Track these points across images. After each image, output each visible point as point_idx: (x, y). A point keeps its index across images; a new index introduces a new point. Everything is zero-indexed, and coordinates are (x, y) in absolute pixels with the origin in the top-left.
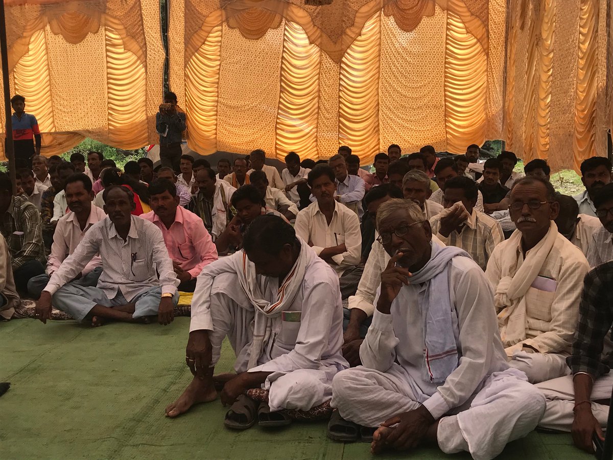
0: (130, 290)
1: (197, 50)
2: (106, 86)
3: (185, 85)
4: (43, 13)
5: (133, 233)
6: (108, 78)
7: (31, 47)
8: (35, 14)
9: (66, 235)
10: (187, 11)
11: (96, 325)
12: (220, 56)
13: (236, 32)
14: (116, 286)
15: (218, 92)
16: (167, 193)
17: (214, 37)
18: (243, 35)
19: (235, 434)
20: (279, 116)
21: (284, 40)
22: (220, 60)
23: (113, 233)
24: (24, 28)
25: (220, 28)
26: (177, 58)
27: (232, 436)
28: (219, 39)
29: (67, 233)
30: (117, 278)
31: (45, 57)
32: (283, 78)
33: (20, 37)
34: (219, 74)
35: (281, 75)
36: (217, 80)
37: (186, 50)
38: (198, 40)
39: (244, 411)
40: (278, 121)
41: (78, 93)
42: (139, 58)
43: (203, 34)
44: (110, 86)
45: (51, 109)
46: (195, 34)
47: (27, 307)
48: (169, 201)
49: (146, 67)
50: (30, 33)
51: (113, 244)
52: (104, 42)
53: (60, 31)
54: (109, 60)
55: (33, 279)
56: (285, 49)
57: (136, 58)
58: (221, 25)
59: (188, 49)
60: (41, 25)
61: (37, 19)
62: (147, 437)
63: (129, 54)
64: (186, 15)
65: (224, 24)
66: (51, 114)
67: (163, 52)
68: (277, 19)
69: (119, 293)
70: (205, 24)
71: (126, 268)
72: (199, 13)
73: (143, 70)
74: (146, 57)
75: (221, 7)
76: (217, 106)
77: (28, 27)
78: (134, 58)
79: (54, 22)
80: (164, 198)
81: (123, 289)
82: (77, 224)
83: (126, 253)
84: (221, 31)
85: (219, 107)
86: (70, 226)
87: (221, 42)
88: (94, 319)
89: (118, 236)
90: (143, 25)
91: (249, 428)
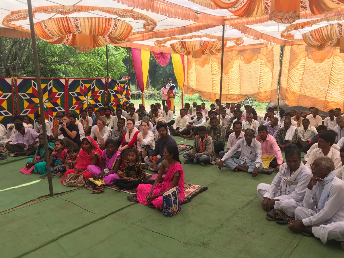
0: (249, 162)
1: (294, 67)
2: (259, 79)
3: (288, 80)
4: (238, 54)
5: (252, 145)
6: (260, 76)
7: (234, 65)
8: (235, 54)
9: (232, 140)
10: (291, 52)
11: (237, 171)
12: (304, 69)
13: (312, 60)
14: (245, 160)
15: (302, 83)
16: (264, 131)
17: (302, 62)
18: (314, 61)
19: (269, 221)
20: (327, 93)
21: (333, 63)
22: (304, 71)
23: (245, 143)
24: (232, 59)
25: (305, 59)
26: (285, 70)
27: (267, 222)
28: (304, 63)
29: (232, 139)
30: (245, 158)
31: (239, 69)
32: (331, 78)
33: (230, 62)
34: (303, 76)
35: (330, 77)
36: (302, 79)
37: (289, 67)
38: (295, 63)
39: (273, 215)
40: (327, 95)
41: (249, 81)
42: (271, 70)
43: (297, 61)
44: (261, 79)
45: (240, 86)
46: (294, 61)
47: (218, 161)
48: (265, 133)
49: (273, 73)
50: (234, 61)
51: (245, 147)
52: (259, 64)
53: (243, 60)
54: (261, 70)
55: (220, 152)
56: (333, 67)
57: (270, 70)
58: (305, 57)
59: (290, 67)
60: (238, 58)
61: (236, 56)
62: (242, 215)
63: (267, 68)
64: (290, 53)
65: (307, 57)
66: (240, 88)
67: (280, 67)
68: (330, 54)
69: (245, 162)
70: (298, 57)
71: (248, 155)
72: (296, 53)
73: (272, 74)
74: (273, 69)
75: (306, 51)
76: (301, 88)
77: (233, 59)
78: (269, 69)
79: (242, 57)
80: (264, 132)
81: (247, 161)
82: (235, 137)
83: (249, 151)
84: (305, 60)
85: (301, 89)
86: (233, 137)
87: (305, 64)
88: (236, 170)
89: (247, 145)
90: (273, 58)
91: (273, 221)
